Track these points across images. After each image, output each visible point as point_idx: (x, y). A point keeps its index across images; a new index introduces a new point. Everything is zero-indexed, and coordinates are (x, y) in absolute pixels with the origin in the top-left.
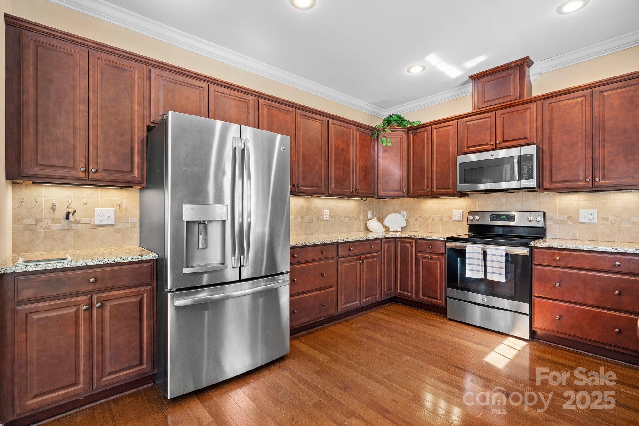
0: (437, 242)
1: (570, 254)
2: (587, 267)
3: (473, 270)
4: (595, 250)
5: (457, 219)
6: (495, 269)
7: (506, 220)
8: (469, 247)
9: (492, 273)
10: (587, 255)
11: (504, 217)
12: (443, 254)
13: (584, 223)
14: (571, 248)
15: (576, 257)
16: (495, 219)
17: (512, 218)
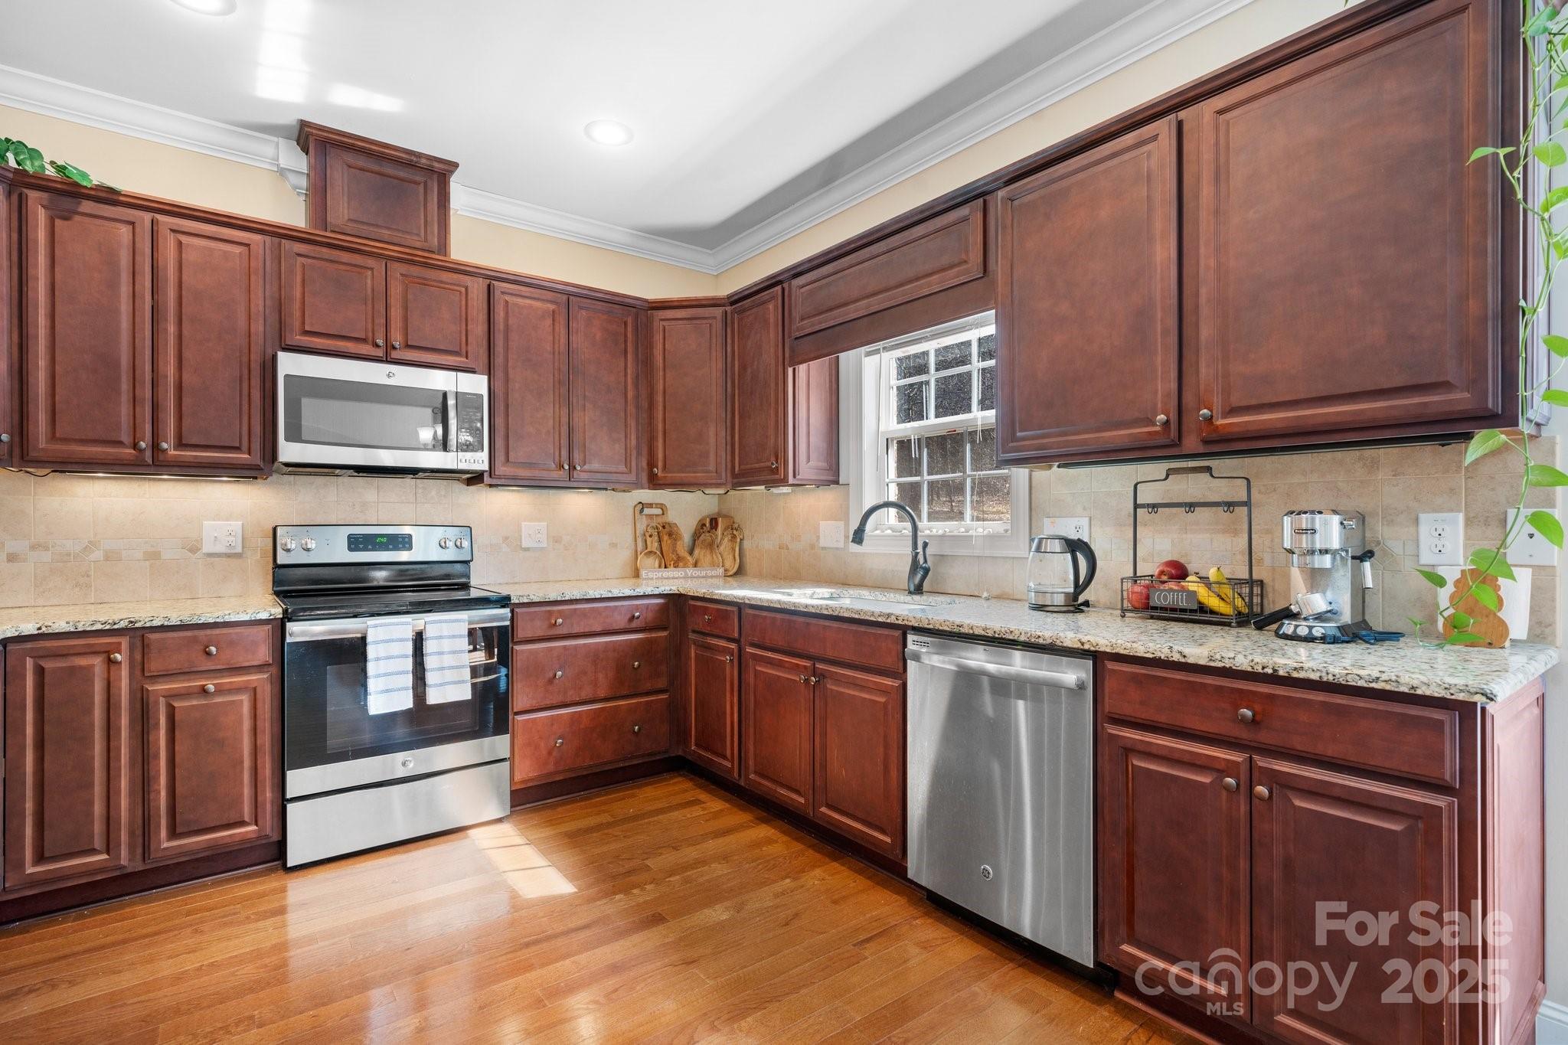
0: (238, 630)
1: (575, 609)
2: (598, 628)
3: (387, 691)
4: (610, 595)
5: (220, 548)
6: (447, 672)
7: (391, 547)
8: (375, 626)
9: (441, 685)
10: (597, 608)
11: (385, 540)
12: (260, 668)
13: (527, 549)
14: (578, 598)
15: (584, 614)
16: (361, 546)
17: (404, 542)
